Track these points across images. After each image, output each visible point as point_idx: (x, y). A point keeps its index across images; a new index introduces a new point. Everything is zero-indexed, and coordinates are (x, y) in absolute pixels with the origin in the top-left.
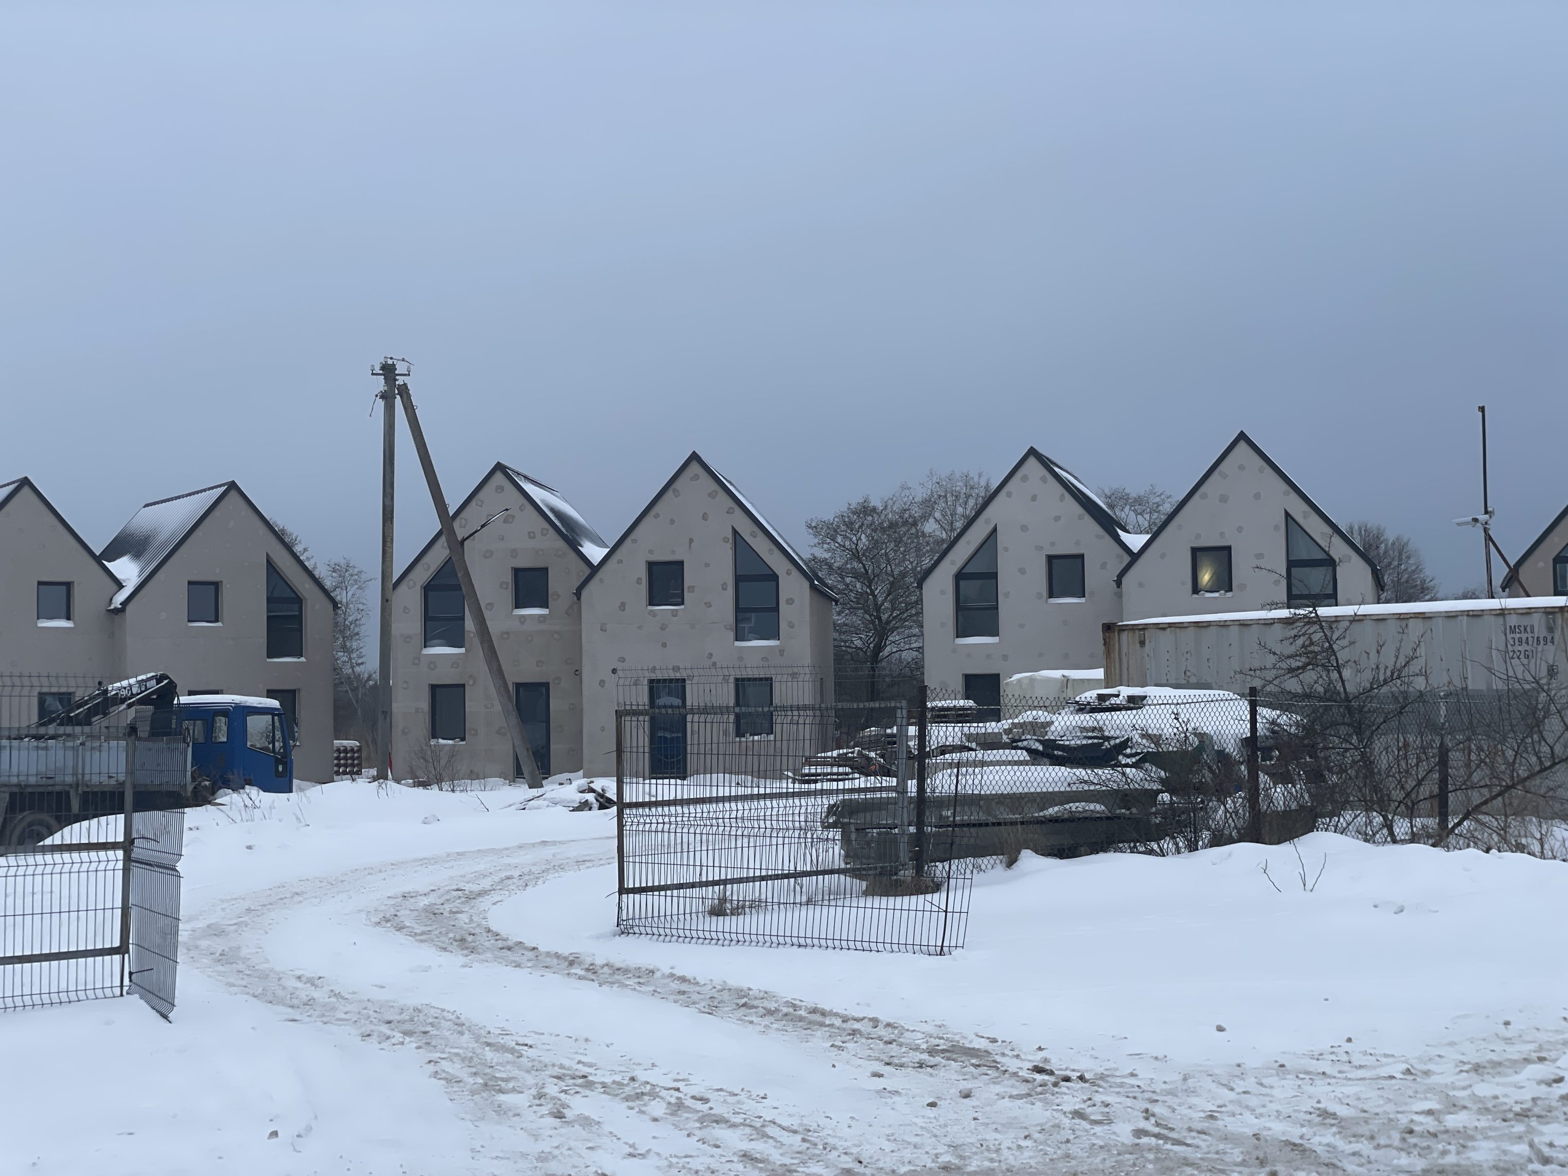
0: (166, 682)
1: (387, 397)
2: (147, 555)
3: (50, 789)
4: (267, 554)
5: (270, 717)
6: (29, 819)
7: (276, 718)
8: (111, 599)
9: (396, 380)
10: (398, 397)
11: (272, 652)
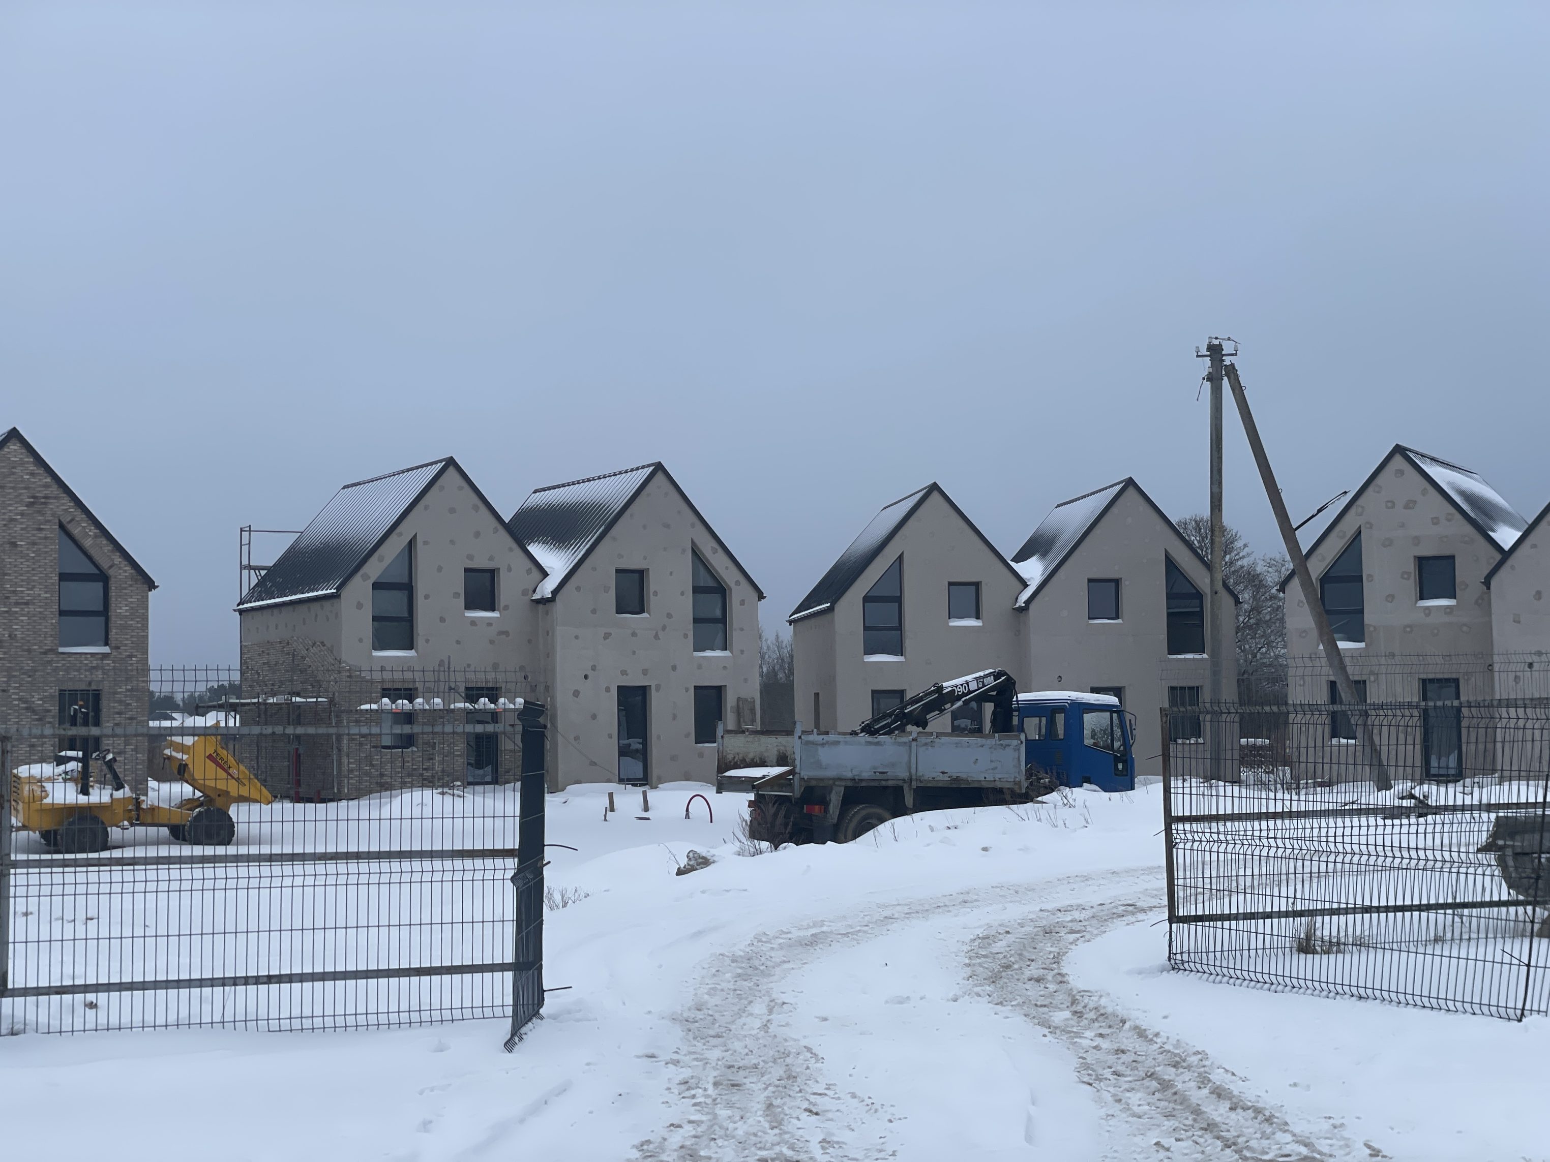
0: (1003, 678)
1: (1213, 379)
2: (1051, 556)
3: (884, 783)
4: (1166, 550)
5: (1108, 714)
6: (864, 813)
7: (1115, 715)
8: (1017, 599)
9: (1224, 361)
10: (1225, 378)
11: (1175, 646)
